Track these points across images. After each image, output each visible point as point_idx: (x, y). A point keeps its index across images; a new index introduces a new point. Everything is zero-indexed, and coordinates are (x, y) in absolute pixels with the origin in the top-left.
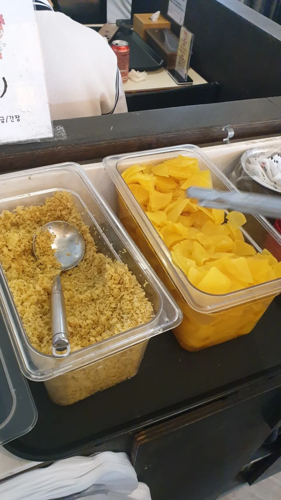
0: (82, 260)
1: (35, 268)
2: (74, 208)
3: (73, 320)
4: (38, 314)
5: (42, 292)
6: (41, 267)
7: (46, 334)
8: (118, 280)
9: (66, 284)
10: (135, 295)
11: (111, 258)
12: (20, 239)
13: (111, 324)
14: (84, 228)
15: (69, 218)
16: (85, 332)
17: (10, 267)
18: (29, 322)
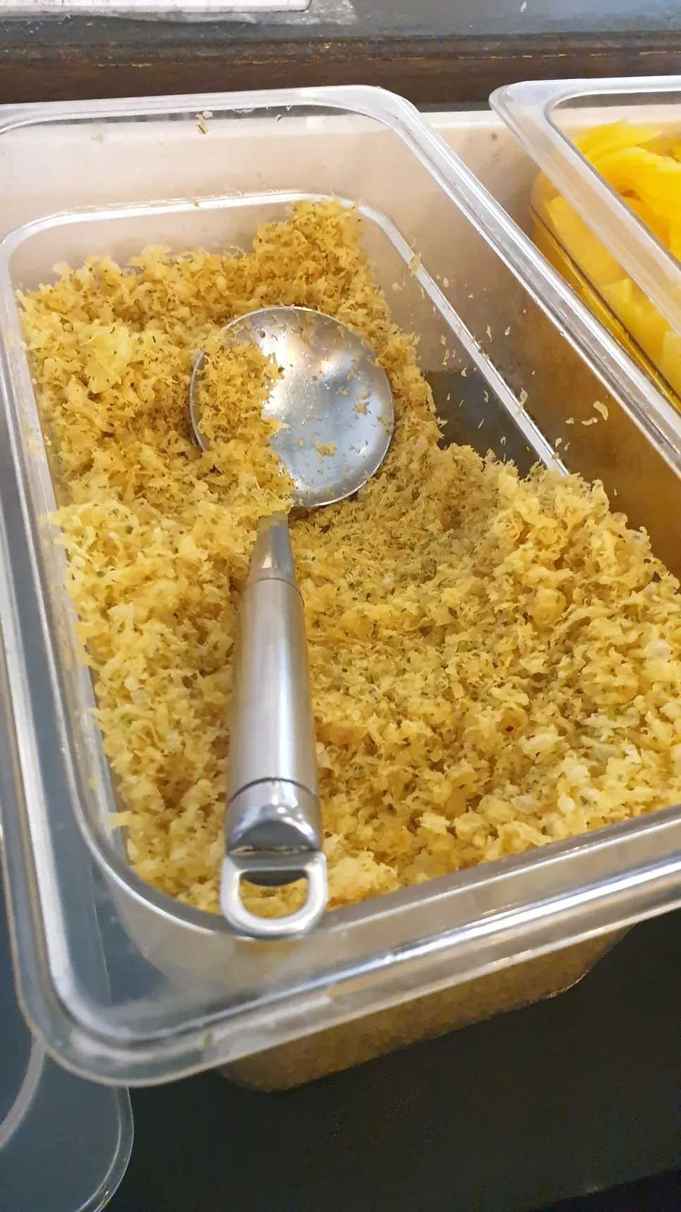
0: (377, 476)
1: (191, 483)
2: (362, 269)
3: (339, 714)
4: (177, 666)
5: (206, 570)
6: (213, 480)
7: (200, 766)
8: (558, 548)
9: (310, 554)
10: (652, 621)
11: (512, 461)
12: (139, 359)
13: (526, 757)
14: (398, 345)
15: (339, 305)
16: (394, 777)
17: (88, 466)
18: (127, 697)
